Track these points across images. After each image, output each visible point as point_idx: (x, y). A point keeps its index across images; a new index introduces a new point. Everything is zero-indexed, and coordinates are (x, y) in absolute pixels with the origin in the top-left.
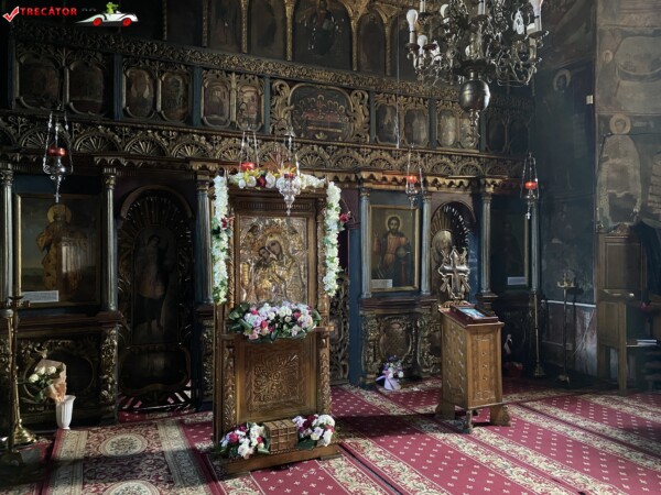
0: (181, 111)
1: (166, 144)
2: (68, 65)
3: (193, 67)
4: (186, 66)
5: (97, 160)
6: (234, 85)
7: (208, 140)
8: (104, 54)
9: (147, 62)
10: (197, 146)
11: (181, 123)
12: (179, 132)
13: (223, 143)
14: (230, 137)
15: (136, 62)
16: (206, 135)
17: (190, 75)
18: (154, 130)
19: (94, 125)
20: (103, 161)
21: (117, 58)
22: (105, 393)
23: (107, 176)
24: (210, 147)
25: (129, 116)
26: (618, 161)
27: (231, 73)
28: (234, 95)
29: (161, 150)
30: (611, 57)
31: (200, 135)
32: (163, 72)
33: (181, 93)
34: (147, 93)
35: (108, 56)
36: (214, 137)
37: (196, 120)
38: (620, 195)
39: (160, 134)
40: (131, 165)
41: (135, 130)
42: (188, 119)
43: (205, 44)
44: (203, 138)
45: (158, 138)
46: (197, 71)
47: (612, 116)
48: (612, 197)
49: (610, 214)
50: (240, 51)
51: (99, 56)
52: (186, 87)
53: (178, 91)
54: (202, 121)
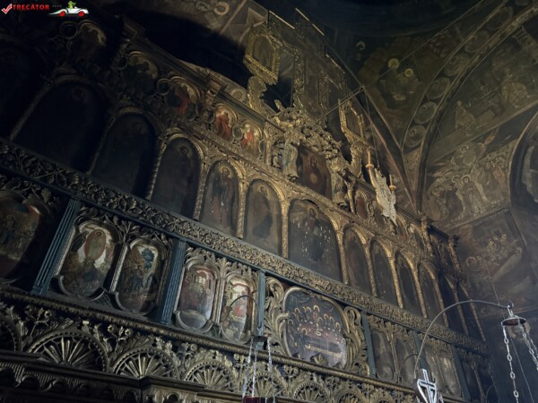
1: (107, 348)
3: (177, 239)
4: (168, 237)
6: (223, 274)
7: (175, 349)
8: (54, 193)
9: (116, 219)
10: (157, 357)
11: (142, 316)
12: (135, 330)
13: (198, 357)
14: (209, 348)
15: (99, 215)
16: (174, 340)
18: (94, 321)
21: (73, 204)
24: (177, 362)
25: (59, 291)
27: (221, 257)
28: (222, 286)
29: (94, 360)
31: (166, 339)
32: (134, 238)
33: (152, 271)
35: (60, 197)
36: (186, 346)
37: (166, 316)
39: (103, 329)
41: (60, 315)
42: (153, 311)
43: (197, 217)
44: (169, 345)
45: (97, 336)
46: (182, 245)
50: (235, 234)
51: (46, 194)
52: (161, 263)
53: (148, 267)
54: (174, 317)
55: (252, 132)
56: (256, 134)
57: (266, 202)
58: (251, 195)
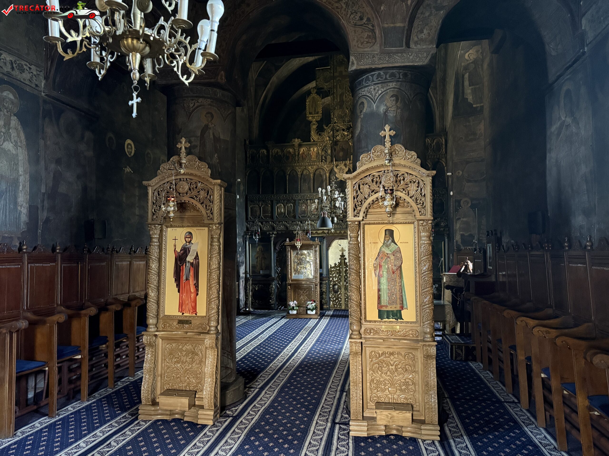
0: (292, 215)
1: (288, 225)
2: (262, 206)
3: (296, 200)
4: (294, 200)
5: (268, 233)
6: (309, 204)
7: (301, 223)
8: (271, 201)
9: (283, 201)
11: (293, 219)
12: (292, 222)
15: (279, 202)
17: (294, 204)
18: (285, 222)
19: (269, 222)
20: (269, 233)
21: (275, 202)
22: (271, 301)
23: (271, 237)
24: (302, 225)
25: (278, 218)
26: (465, 219)
27: (308, 200)
28: (309, 207)
29: (287, 228)
30: (461, 173)
32: (287, 203)
34: (282, 210)
35: (272, 202)
37: (297, 217)
38: (466, 234)
39: (287, 222)
40: (278, 233)
41: (279, 222)
42: (295, 217)
43: (299, 192)
44: (300, 222)
45: (286, 224)
46: (297, 201)
47: (461, 200)
48: (462, 235)
49: (461, 243)
50: (311, 192)
51: (270, 202)
52: (294, 206)
53: (291, 208)
54: (299, 217)
55: (314, 150)
56: (315, 149)
57: (321, 176)
58: (315, 176)
